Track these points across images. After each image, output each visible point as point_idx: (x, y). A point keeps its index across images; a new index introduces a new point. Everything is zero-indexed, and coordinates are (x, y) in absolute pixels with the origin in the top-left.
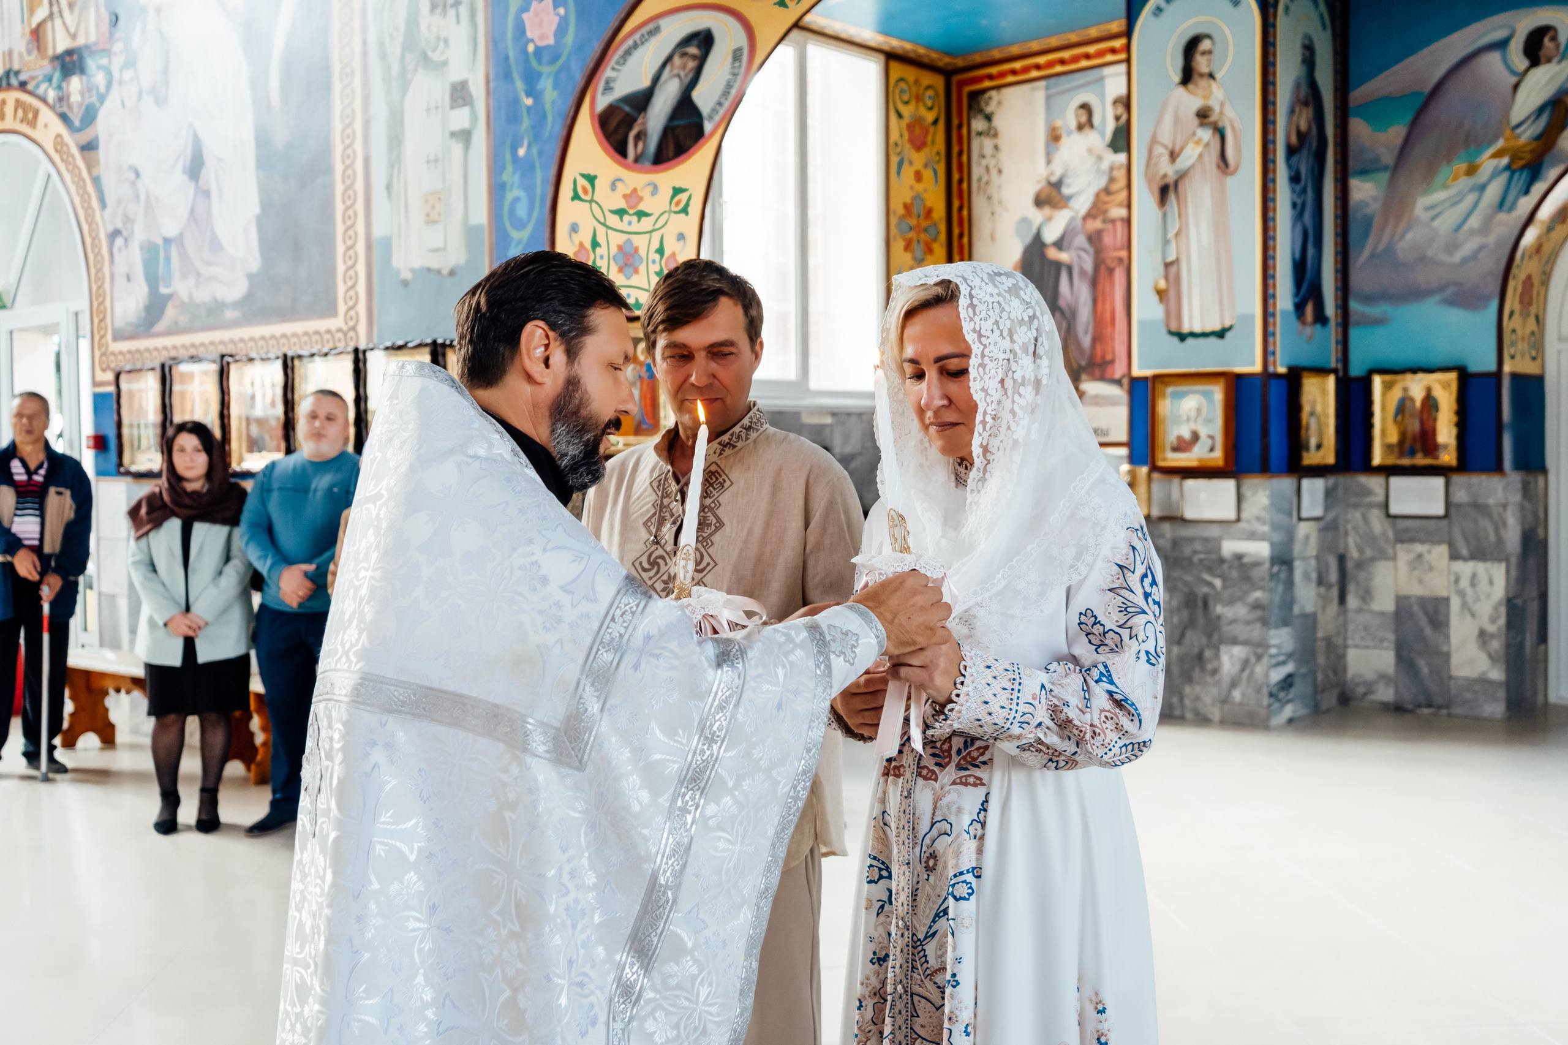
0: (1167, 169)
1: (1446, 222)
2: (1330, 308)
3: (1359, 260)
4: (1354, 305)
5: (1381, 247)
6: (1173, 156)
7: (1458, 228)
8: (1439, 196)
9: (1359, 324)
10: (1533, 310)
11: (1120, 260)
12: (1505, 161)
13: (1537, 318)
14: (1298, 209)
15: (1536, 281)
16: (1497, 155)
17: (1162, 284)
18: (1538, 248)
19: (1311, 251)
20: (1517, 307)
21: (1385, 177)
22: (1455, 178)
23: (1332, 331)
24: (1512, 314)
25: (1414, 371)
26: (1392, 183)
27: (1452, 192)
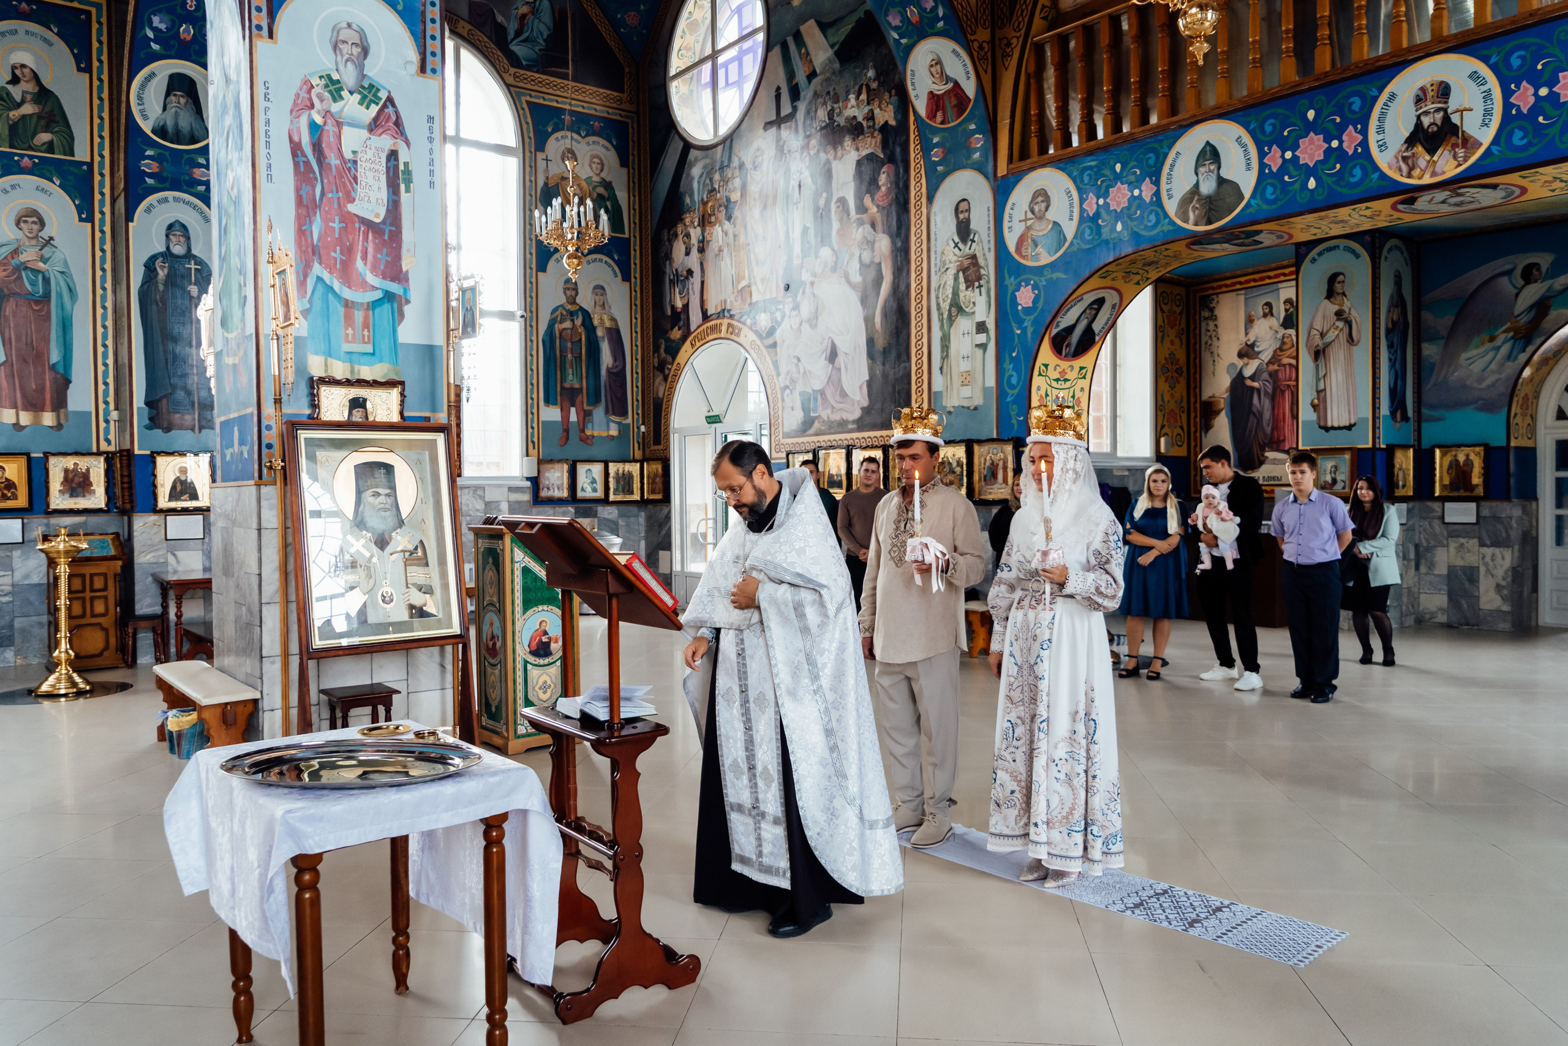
0: (1317, 341)
1: (1477, 367)
2: (1410, 413)
3: (1427, 387)
4: (1424, 411)
5: (1440, 380)
6: (1322, 335)
7: (1484, 370)
8: (1473, 352)
9: (1428, 421)
10: (1529, 412)
11: (1289, 386)
12: (1511, 334)
13: (1532, 416)
14: (1392, 362)
15: (1530, 396)
16: (1507, 331)
17: (1316, 401)
18: (1531, 379)
19: (1399, 383)
20: (1519, 411)
21: (1442, 342)
22: (1483, 344)
23: (1411, 425)
24: (1516, 415)
25: (1459, 446)
26: (1446, 345)
27: (1481, 350)
